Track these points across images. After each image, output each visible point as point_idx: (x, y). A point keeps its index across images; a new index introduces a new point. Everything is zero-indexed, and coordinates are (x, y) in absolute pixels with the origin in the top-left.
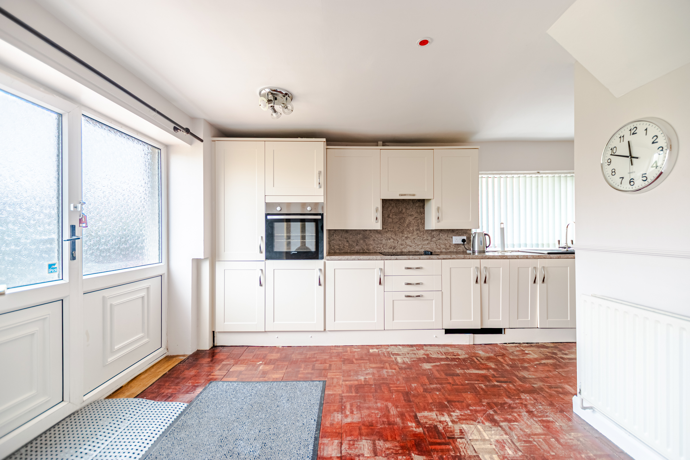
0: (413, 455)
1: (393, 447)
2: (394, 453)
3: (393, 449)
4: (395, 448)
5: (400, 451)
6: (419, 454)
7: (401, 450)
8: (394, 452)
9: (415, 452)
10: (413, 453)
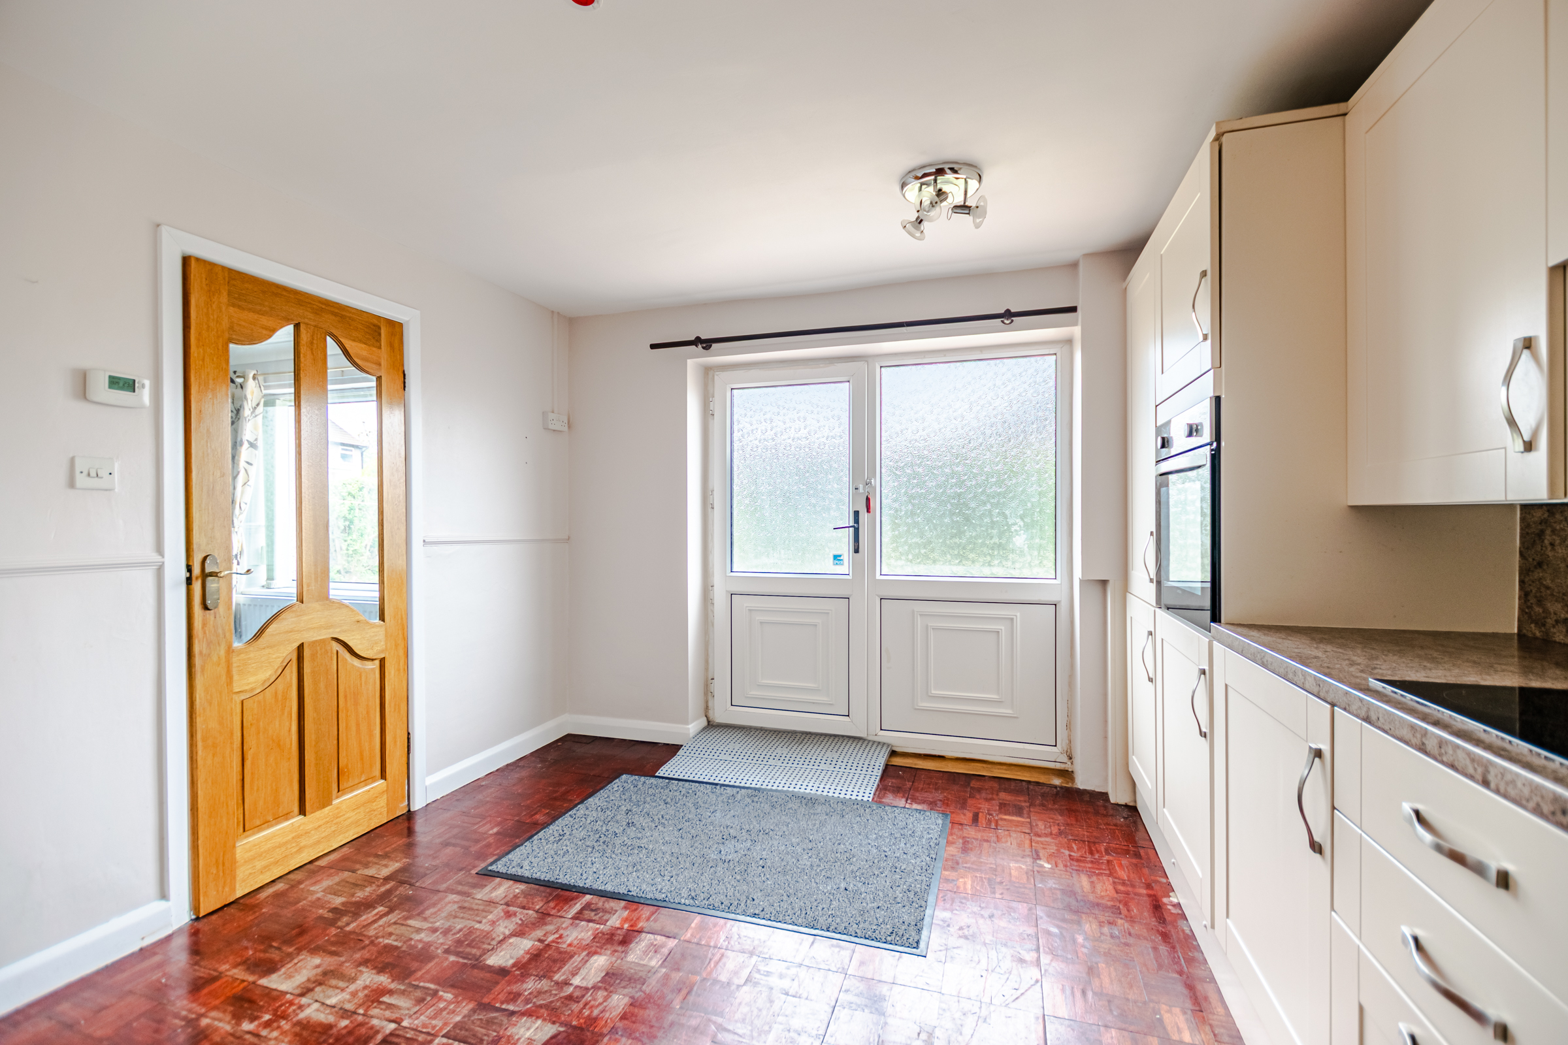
0: (562, 1029)
1: (606, 1007)
2: (590, 1001)
3: (600, 1004)
4: (601, 1008)
5: (586, 1012)
6: (554, 1040)
7: (589, 1016)
8: (592, 1003)
9: (564, 1035)
10: (563, 1031)
